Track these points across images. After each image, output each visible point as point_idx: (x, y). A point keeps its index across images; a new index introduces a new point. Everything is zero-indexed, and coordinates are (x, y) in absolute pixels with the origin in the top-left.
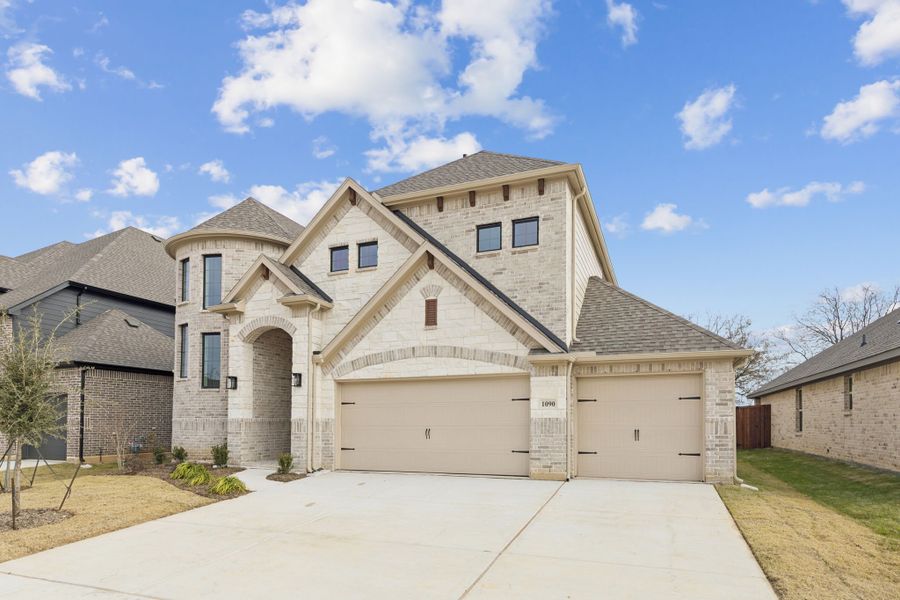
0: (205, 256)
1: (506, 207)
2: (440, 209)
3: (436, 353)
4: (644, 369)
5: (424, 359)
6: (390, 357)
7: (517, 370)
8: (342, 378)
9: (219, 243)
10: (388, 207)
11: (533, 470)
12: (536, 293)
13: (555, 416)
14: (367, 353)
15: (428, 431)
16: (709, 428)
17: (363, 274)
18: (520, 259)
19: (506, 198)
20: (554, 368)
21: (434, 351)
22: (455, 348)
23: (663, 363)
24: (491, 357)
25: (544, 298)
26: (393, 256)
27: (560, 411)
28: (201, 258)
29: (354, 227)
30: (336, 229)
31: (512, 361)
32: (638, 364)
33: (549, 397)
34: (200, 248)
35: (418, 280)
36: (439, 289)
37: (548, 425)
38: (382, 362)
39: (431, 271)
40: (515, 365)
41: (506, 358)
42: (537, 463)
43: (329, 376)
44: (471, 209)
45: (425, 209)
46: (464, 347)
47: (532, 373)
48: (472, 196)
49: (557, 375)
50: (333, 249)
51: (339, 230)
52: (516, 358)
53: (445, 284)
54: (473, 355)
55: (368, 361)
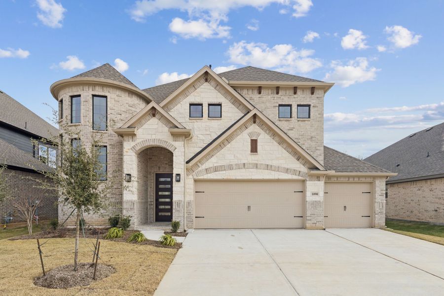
0: (94, 96)
1: (294, 98)
2: (260, 93)
3: (257, 167)
4: (351, 180)
5: (251, 169)
6: (230, 167)
7: (300, 178)
8: (199, 178)
9: (105, 89)
10: (231, 87)
11: (308, 225)
12: (309, 141)
13: (318, 200)
14: (215, 165)
15: (249, 207)
16: (376, 205)
17: (212, 121)
18: (301, 124)
19: (295, 93)
20: (318, 178)
21: (256, 166)
22: (268, 165)
23: (359, 177)
24: (287, 171)
25: (313, 144)
26: (231, 113)
27: (321, 197)
28: (91, 96)
29: (206, 94)
30: (195, 93)
31: (298, 173)
32: (349, 177)
33: (315, 191)
34: (91, 89)
35: (247, 128)
36: (259, 134)
37: (315, 204)
38: (225, 170)
39: (254, 125)
40: (299, 175)
41: (294, 172)
42: (309, 222)
43: (191, 177)
44: (276, 96)
45: (250, 92)
46: (273, 165)
47: (308, 179)
48: (278, 89)
49: (319, 181)
50: (191, 105)
51: (196, 94)
52: (300, 172)
53: (262, 132)
54: (278, 169)
55: (216, 169)
